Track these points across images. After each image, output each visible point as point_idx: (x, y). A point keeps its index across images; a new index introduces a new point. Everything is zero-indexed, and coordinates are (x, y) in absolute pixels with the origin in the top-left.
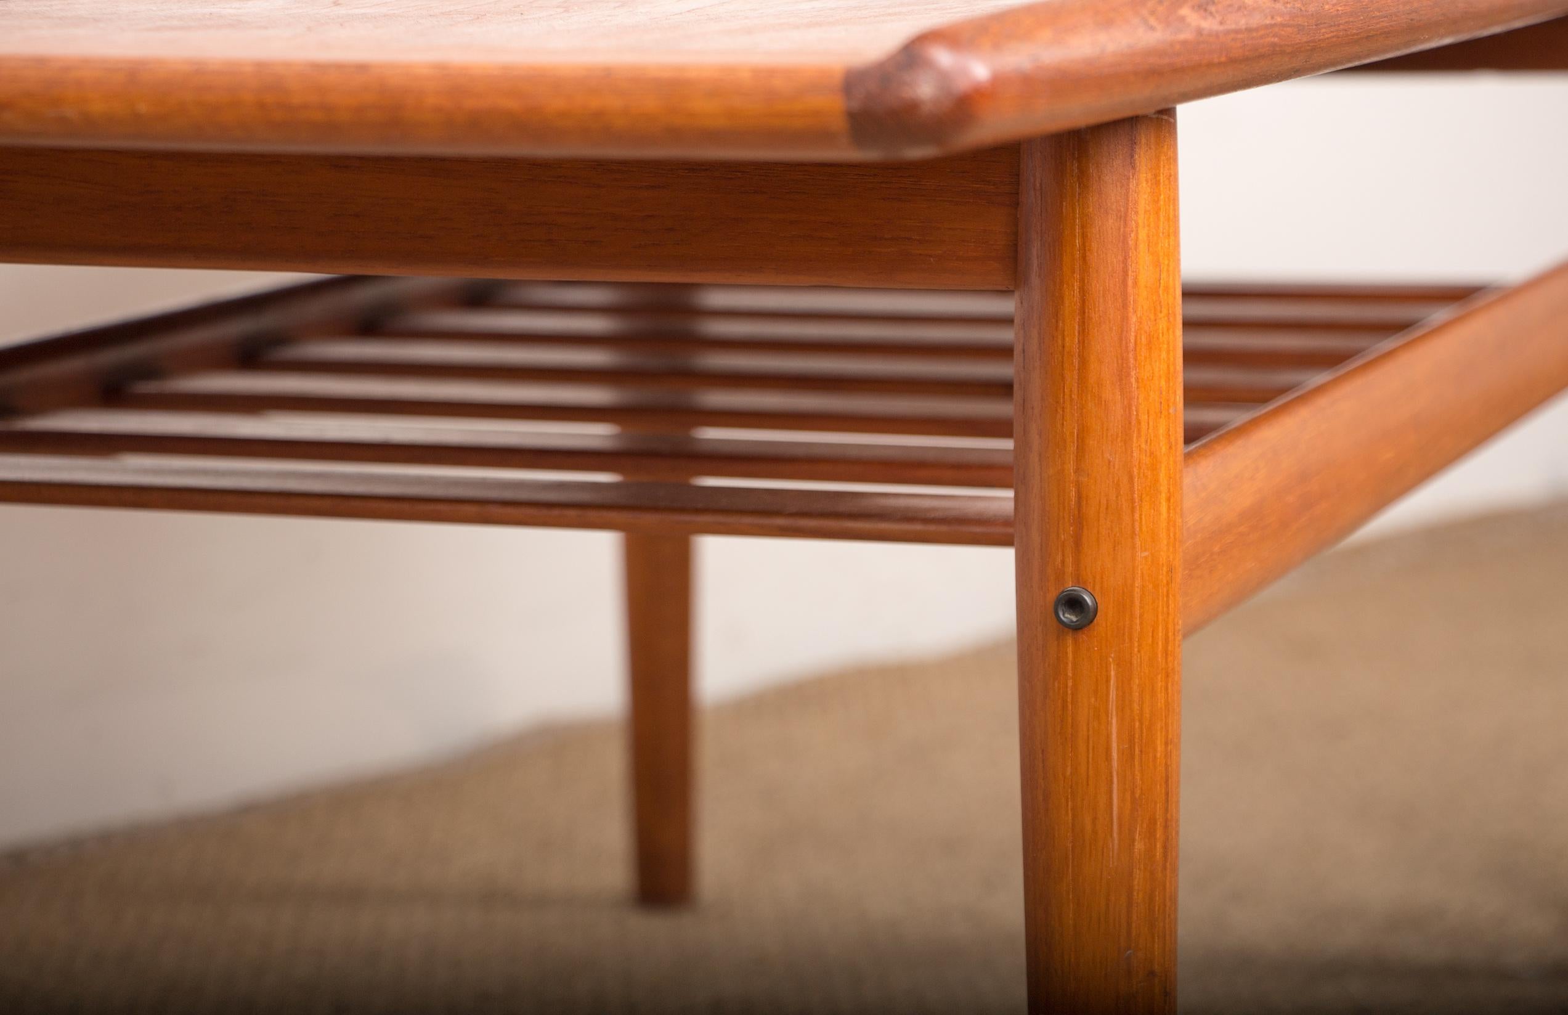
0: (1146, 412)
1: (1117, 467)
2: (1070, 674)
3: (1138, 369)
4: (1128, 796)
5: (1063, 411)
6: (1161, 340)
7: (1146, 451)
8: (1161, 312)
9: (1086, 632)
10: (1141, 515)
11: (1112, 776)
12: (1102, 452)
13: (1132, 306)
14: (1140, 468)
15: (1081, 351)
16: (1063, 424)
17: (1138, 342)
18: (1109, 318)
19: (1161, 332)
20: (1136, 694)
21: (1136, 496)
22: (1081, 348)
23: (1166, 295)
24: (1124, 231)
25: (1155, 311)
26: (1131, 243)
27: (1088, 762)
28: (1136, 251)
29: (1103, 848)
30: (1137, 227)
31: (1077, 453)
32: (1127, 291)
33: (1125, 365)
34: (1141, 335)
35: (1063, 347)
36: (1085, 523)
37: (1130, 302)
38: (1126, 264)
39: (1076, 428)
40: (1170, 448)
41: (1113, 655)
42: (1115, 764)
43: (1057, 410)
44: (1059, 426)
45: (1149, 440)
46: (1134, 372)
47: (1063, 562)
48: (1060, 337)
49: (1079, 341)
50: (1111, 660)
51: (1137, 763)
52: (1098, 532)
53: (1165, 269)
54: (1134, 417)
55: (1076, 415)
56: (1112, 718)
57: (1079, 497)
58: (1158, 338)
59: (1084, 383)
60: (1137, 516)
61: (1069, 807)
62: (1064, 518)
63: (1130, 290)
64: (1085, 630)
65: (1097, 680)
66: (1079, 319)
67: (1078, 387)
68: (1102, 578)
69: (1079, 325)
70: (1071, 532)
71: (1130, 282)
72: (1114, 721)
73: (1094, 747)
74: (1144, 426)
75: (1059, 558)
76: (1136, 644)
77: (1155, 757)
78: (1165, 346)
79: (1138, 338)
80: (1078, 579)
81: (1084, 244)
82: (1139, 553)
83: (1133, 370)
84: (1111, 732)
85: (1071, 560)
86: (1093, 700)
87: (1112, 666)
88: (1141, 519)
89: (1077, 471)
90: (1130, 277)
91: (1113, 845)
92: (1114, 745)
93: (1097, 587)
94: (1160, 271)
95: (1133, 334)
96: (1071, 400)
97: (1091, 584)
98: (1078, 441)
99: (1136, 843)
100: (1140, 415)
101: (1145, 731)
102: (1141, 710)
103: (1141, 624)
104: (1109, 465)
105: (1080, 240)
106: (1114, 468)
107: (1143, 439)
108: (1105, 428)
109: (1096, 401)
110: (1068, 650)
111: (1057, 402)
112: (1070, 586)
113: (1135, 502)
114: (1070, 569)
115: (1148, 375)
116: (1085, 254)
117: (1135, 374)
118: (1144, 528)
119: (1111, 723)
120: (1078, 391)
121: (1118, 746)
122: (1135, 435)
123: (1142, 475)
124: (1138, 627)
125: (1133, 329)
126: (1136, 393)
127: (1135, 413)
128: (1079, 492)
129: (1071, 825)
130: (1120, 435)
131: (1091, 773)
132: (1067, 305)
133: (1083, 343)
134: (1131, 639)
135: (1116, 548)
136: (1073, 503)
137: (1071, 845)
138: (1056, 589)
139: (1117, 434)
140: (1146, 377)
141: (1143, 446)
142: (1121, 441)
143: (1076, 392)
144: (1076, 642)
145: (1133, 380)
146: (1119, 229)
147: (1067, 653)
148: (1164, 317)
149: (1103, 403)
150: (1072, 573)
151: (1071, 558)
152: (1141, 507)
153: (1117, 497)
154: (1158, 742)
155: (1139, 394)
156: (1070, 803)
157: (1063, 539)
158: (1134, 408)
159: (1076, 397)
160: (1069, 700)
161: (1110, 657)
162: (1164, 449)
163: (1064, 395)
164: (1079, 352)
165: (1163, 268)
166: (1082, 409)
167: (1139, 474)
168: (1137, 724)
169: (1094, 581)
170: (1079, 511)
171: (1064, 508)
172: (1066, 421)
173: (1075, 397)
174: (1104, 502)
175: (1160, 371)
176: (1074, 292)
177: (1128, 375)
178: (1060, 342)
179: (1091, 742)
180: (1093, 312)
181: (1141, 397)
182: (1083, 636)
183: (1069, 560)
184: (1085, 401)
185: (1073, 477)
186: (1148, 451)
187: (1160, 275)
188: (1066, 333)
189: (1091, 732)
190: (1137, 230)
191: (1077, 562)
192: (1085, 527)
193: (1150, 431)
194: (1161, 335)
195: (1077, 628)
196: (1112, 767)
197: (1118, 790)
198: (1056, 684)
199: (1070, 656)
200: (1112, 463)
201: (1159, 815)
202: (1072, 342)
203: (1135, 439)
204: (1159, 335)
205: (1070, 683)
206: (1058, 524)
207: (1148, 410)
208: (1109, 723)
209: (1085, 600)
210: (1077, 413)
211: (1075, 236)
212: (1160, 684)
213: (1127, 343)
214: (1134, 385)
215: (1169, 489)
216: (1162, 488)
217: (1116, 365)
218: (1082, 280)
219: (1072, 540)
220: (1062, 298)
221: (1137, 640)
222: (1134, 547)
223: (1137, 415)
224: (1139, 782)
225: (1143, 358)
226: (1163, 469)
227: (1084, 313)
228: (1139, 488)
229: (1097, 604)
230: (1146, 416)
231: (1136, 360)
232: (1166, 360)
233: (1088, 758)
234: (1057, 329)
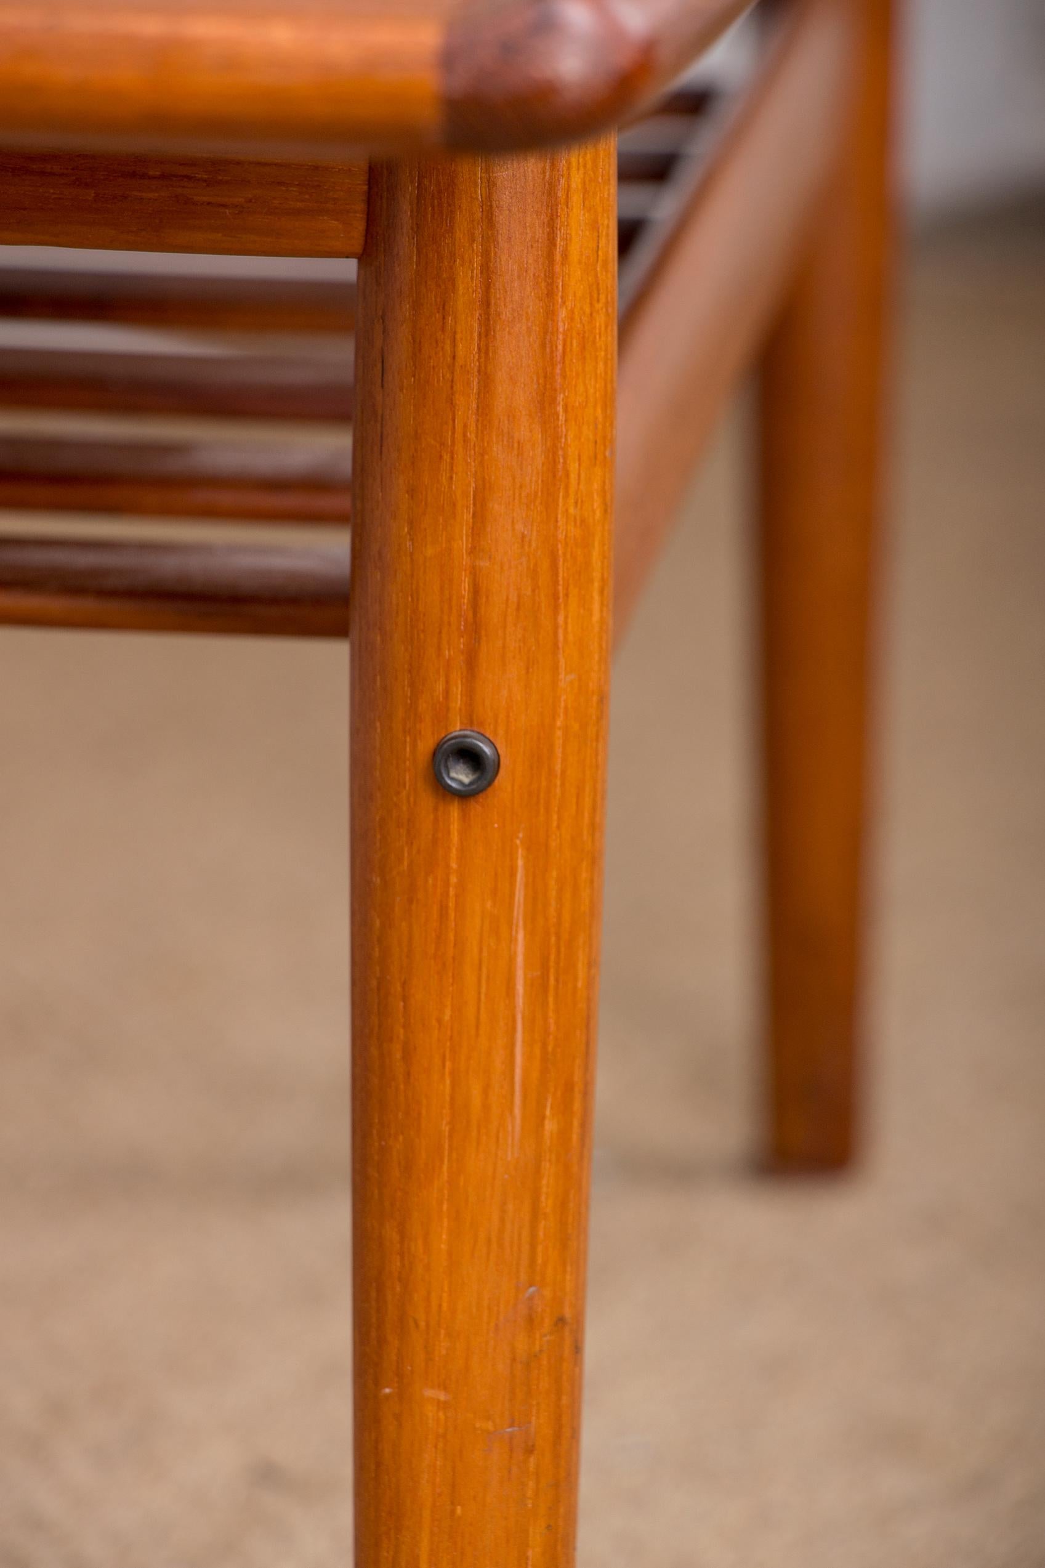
0: (577, 458)
1: (534, 544)
2: (454, 865)
3: (567, 391)
4: (537, 1051)
5: (452, 458)
6: (598, 345)
7: (575, 519)
8: (598, 300)
9: (481, 800)
10: (566, 617)
11: (514, 1021)
12: (513, 522)
13: (560, 294)
14: (567, 544)
15: (483, 365)
16: (451, 478)
17: (568, 350)
18: (527, 313)
19: (597, 331)
20: (553, 894)
21: (560, 588)
22: (482, 360)
23: (604, 273)
24: (551, 177)
25: (591, 300)
26: (561, 194)
27: (479, 999)
28: (567, 207)
29: (498, 1132)
30: (569, 169)
31: (474, 523)
32: (553, 269)
33: (548, 386)
34: (572, 338)
35: (454, 357)
36: (483, 633)
37: (557, 287)
38: (553, 228)
39: (473, 485)
40: (606, 511)
41: (521, 835)
42: (520, 1001)
43: (441, 457)
44: (444, 481)
45: (580, 501)
46: (562, 396)
47: (447, 693)
48: (448, 342)
49: (479, 349)
50: (518, 842)
51: (551, 1000)
52: (504, 647)
53: (604, 233)
54: (560, 466)
55: (473, 464)
56: (517, 932)
57: (476, 591)
58: (594, 342)
59: (487, 415)
60: (561, 619)
61: (447, 1070)
62: (449, 624)
63: (557, 268)
64: (481, 798)
65: (496, 874)
66: (480, 315)
67: (478, 420)
68: (508, 716)
69: (480, 324)
70: (462, 646)
71: (558, 257)
72: (521, 936)
73: (488, 977)
74: (573, 476)
75: (440, 687)
76: (555, 817)
77: (575, 987)
78: (603, 353)
79: (568, 343)
80: (470, 719)
81: (489, 197)
82: (562, 676)
83: (560, 394)
84: (515, 953)
85: (460, 689)
86: (489, 904)
87: (520, 851)
88: (566, 623)
89: (473, 551)
90: (558, 247)
91: (513, 1127)
92: (520, 974)
93: (501, 731)
94: (598, 236)
95: (561, 337)
96: (464, 441)
97: (492, 726)
98: (475, 504)
99: (547, 1122)
100: (568, 462)
101: (563, 949)
102: (559, 916)
103: (563, 784)
104: (523, 541)
105: (483, 190)
106: (530, 546)
107: (572, 501)
108: (518, 485)
109: (505, 443)
110: (452, 827)
111: (442, 444)
112: (456, 728)
113: (558, 598)
114: (457, 702)
115: (580, 401)
116: (492, 214)
117: (563, 400)
118: (571, 638)
119: (516, 939)
120: (477, 425)
121: (525, 974)
122: (561, 494)
123: (568, 556)
124: (558, 790)
125: (561, 330)
126: (564, 430)
127: (561, 460)
128: (475, 585)
129: (448, 1098)
130: (540, 494)
131: (484, 1016)
132: (461, 292)
133: (486, 350)
134: (548, 810)
135: (531, 670)
136: (466, 601)
137: (447, 1128)
138: (433, 734)
139: (536, 493)
140: (577, 404)
141: (572, 510)
142: (541, 503)
143: (472, 427)
144: (464, 817)
145: (560, 409)
146: (544, 172)
147: (449, 833)
148: (602, 309)
149: (516, 445)
150: (460, 710)
151: (460, 686)
152: (566, 605)
153: (533, 591)
154: (580, 965)
155: (567, 431)
156: (448, 1064)
157: (447, 657)
158: (560, 453)
159: (473, 436)
160: (451, 904)
161: (518, 838)
162: (598, 514)
163: (453, 433)
164: (480, 366)
165: (602, 232)
166: (482, 455)
167: (564, 554)
168: (553, 939)
169: (496, 721)
170: (475, 613)
171: (450, 608)
172: (456, 474)
173: (471, 436)
174: (513, 598)
175: (595, 393)
176: (472, 272)
177: (553, 401)
178: (448, 347)
179: (484, 970)
180: (502, 304)
181: (571, 435)
182: (475, 807)
183: (458, 690)
184: (488, 443)
185: (466, 560)
186: (578, 518)
187: (598, 242)
188: (458, 336)
189: (485, 954)
190: (569, 174)
191: (470, 693)
192: (484, 638)
193: (582, 486)
194: (598, 337)
195: (465, 796)
196: (515, 1007)
197: (523, 1042)
198: (430, 881)
199: (455, 837)
200: (527, 539)
201: (577, 1077)
202: (467, 349)
203: (561, 500)
204: (595, 337)
205: (454, 879)
206: (440, 632)
207: (579, 456)
208: (512, 940)
209: (484, 752)
210: (474, 461)
211: (476, 183)
212: (584, 875)
213: (552, 352)
214: (562, 417)
215: (603, 574)
216: (594, 574)
217: (535, 386)
218: (486, 254)
219: (462, 658)
220: (452, 280)
221: (556, 809)
222: (555, 668)
223: (565, 463)
224: (553, 1028)
225: (574, 374)
226: (596, 544)
227: (488, 304)
228: (565, 575)
229: (499, 756)
230: (577, 465)
231: (564, 377)
232: (603, 375)
233: (479, 993)
234: (443, 330)
